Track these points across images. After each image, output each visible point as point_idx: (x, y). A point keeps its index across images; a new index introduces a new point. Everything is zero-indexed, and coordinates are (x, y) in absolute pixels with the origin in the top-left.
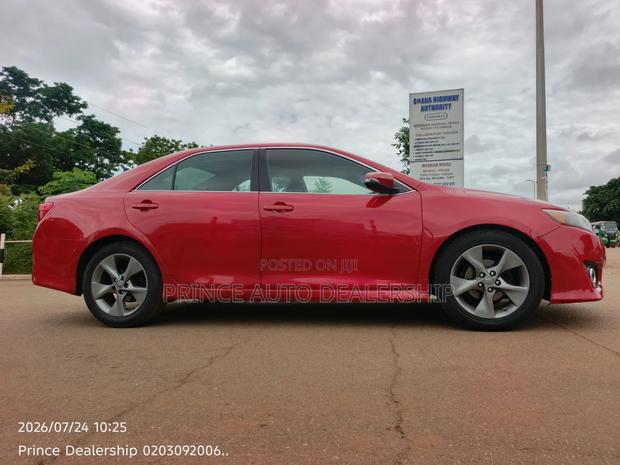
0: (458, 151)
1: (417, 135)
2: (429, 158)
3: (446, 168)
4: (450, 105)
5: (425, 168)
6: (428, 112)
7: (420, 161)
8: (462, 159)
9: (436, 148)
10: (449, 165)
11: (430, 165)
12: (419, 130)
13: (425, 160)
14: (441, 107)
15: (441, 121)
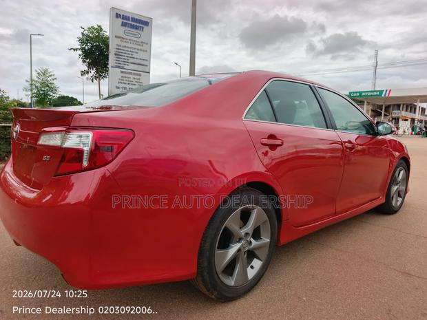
0: (147, 66)
1: (117, 45)
2: (126, 67)
3: (138, 77)
4: (143, 28)
5: (123, 75)
6: (126, 28)
7: (119, 67)
8: (149, 73)
9: (131, 60)
10: (140, 75)
11: (127, 73)
12: (118, 41)
13: (123, 68)
14: (137, 28)
15: (135, 39)
